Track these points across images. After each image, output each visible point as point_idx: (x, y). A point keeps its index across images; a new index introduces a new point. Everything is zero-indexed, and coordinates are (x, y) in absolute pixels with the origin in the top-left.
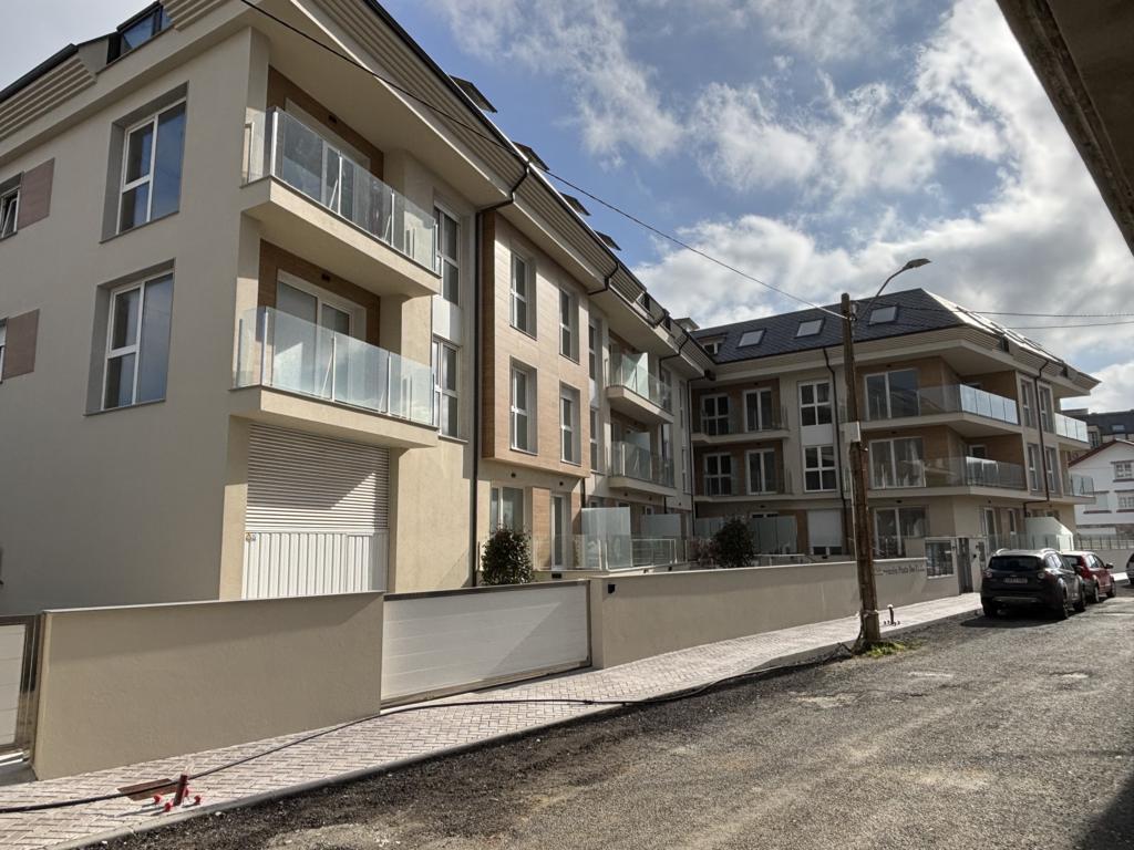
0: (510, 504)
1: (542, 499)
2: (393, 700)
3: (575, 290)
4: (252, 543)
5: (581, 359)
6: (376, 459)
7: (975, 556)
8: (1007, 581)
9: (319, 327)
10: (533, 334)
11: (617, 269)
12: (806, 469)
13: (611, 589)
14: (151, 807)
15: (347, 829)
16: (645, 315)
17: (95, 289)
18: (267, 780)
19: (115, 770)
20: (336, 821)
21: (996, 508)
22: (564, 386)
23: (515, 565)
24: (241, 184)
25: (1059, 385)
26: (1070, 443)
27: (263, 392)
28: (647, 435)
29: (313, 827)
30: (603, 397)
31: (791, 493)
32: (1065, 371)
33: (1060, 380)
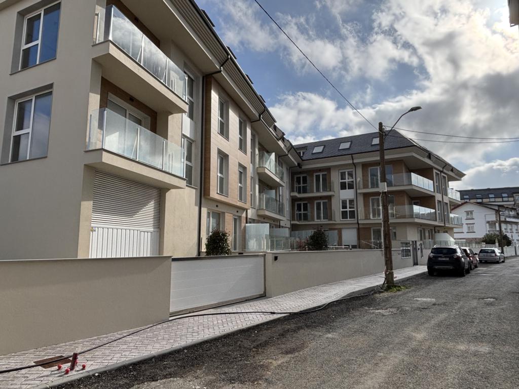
0: (215, 220)
1: (229, 218)
2: (176, 312)
3: (246, 119)
4: (94, 232)
5: (247, 152)
6: (155, 193)
7: (419, 249)
8: (440, 259)
9: (127, 120)
10: (227, 138)
11: (265, 111)
12: (342, 210)
13: (276, 258)
14: (56, 372)
15: (173, 381)
16: (275, 134)
17: (7, 98)
18: (118, 355)
19: (29, 352)
20: (165, 377)
21: (423, 229)
22: (240, 165)
23: (223, 248)
24: (92, 44)
25: (451, 176)
26: (454, 201)
27: (103, 152)
28: (274, 191)
29: (153, 381)
30: (256, 173)
31: (335, 221)
32: (452, 169)
33: (450, 173)
